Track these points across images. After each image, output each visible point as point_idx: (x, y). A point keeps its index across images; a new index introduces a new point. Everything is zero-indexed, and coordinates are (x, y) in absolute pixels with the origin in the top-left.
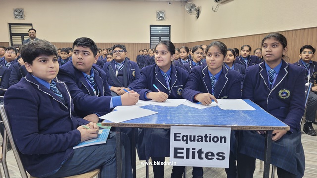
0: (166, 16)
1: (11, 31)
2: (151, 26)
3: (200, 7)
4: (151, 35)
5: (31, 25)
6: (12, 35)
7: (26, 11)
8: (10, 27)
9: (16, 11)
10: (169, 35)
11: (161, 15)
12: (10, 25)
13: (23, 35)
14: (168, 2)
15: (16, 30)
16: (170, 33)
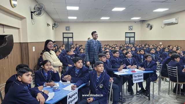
0: (133, 28)
1: (63, 36)
2: (126, 33)
3: (152, 25)
4: (126, 37)
5: (72, 33)
6: (64, 38)
7: (70, 27)
8: (63, 34)
9: (67, 27)
10: (134, 37)
11: (131, 28)
12: (63, 33)
13: (68, 38)
14: (134, 22)
15: (65, 35)
16: (134, 36)
